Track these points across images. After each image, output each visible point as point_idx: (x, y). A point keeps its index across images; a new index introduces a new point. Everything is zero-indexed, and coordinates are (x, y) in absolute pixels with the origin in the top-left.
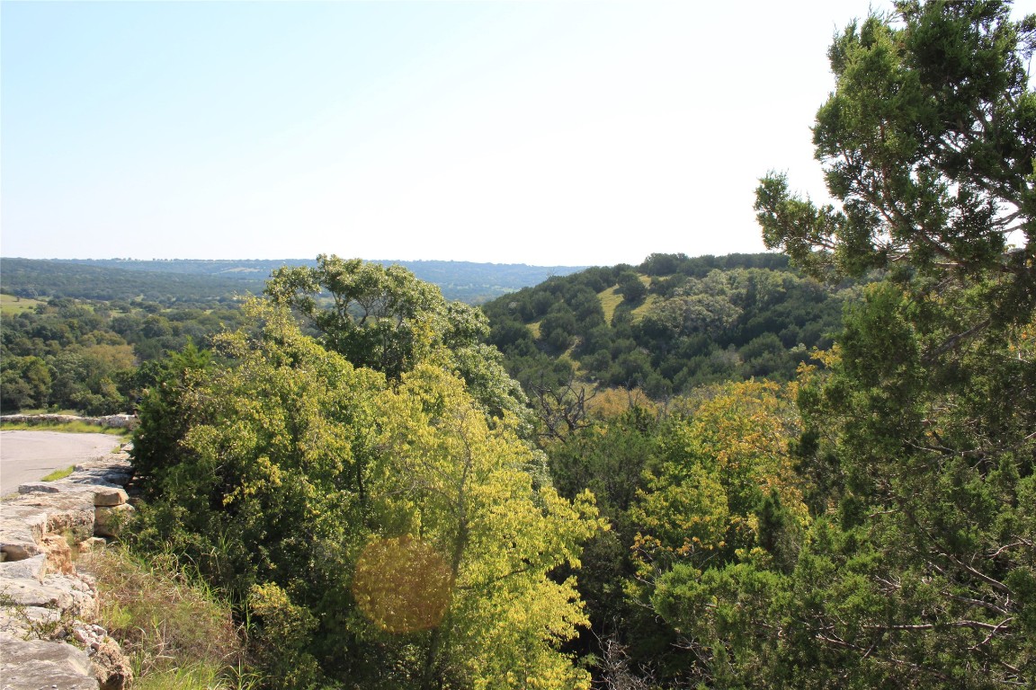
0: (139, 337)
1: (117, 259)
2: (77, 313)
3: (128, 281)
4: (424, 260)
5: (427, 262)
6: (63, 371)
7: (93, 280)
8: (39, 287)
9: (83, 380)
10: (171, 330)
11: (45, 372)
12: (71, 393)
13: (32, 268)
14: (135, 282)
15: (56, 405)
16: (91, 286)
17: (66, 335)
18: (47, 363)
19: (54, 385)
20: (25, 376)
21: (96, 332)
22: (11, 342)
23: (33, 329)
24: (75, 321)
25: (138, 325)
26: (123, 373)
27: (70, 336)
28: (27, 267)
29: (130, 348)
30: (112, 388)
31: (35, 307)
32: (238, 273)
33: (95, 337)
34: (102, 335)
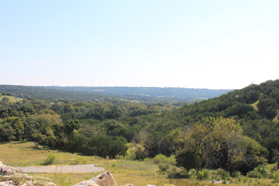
0: (62, 112)
1: (53, 86)
2: (38, 102)
3: (57, 93)
4: (167, 87)
5: (169, 88)
6: (30, 123)
7: (44, 93)
8: (25, 95)
9: (38, 128)
10: (75, 110)
11: (21, 124)
12: (32, 134)
13: (23, 88)
14: (60, 93)
15: (25, 139)
16: (44, 95)
17: (33, 110)
18: (23, 120)
19: (25, 130)
20: (13, 126)
21: (45, 109)
22: (10, 112)
23: (20, 108)
24: (37, 105)
25: (61, 107)
26: (56, 125)
27: (35, 111)
28: (21, 88)
29: (59, 116)
30: (51, 132)
31: (22, 100)
32: (97, 91)
33: (44, 111)
34: (47, 111)
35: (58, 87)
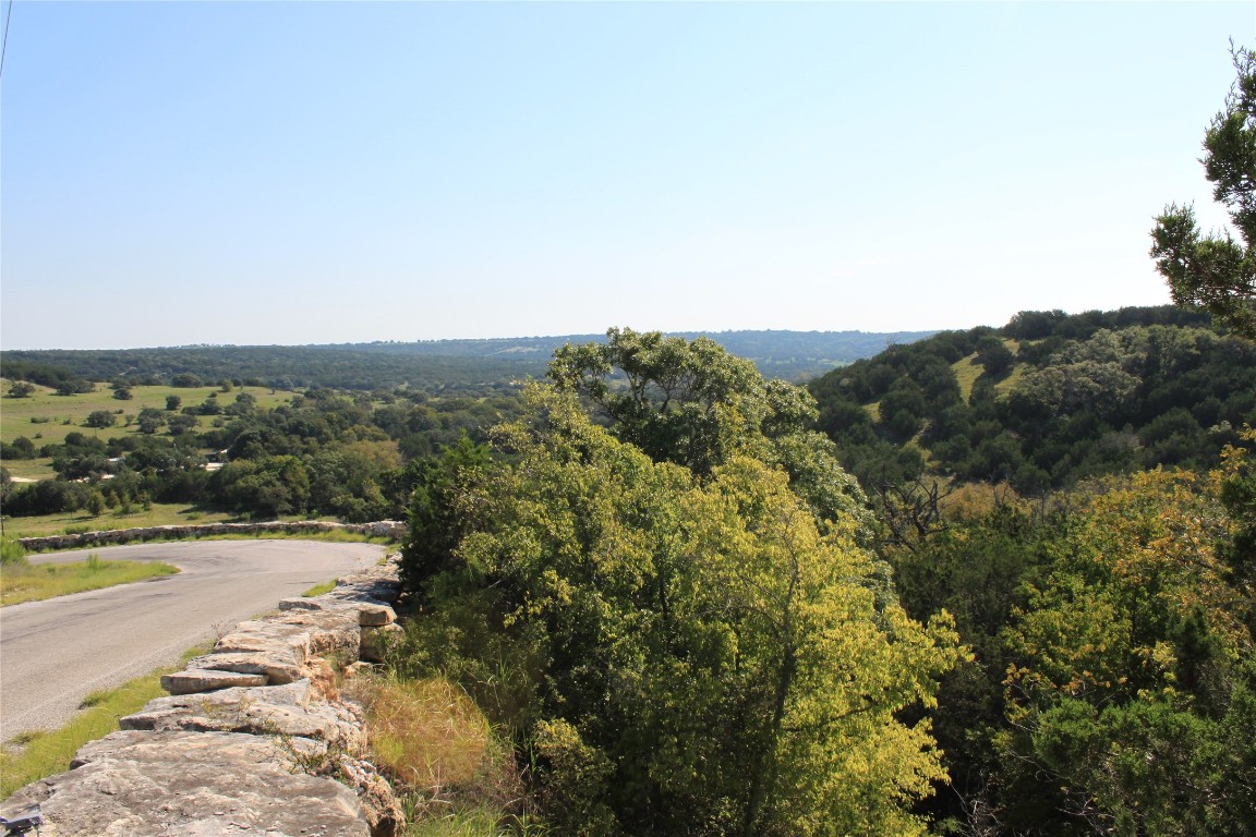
0: (404, 431)
1: (378, 342)
2: (336, 406)
3: (390, 367)
4: (734, 330)
5: (738, 332)
6: (321, 471)
7: (352, 368)
8: (295, 377)
9: (343, 482)
10: (440, 423)
11: (302, 474)
12: (331, 497)
13: (287, 356)
14: (398, 367)
15: (315, 511)
16: (350, 374)
17: (325, 430)
18: (305, 463)
19: (313, 487)
20: (283, 479)
21: (356, 426)
22: (267, 440)
23: (289, 425)
24: (334, 415)
26: (388, 474)
27: (329, 431)
28: (282, 355)
29: (395, 444)
30: (375, 490)
31: (291, 400)
32: (515, 353)
33: (356, 432)
34: (363, 430)
35: (392, 346)
